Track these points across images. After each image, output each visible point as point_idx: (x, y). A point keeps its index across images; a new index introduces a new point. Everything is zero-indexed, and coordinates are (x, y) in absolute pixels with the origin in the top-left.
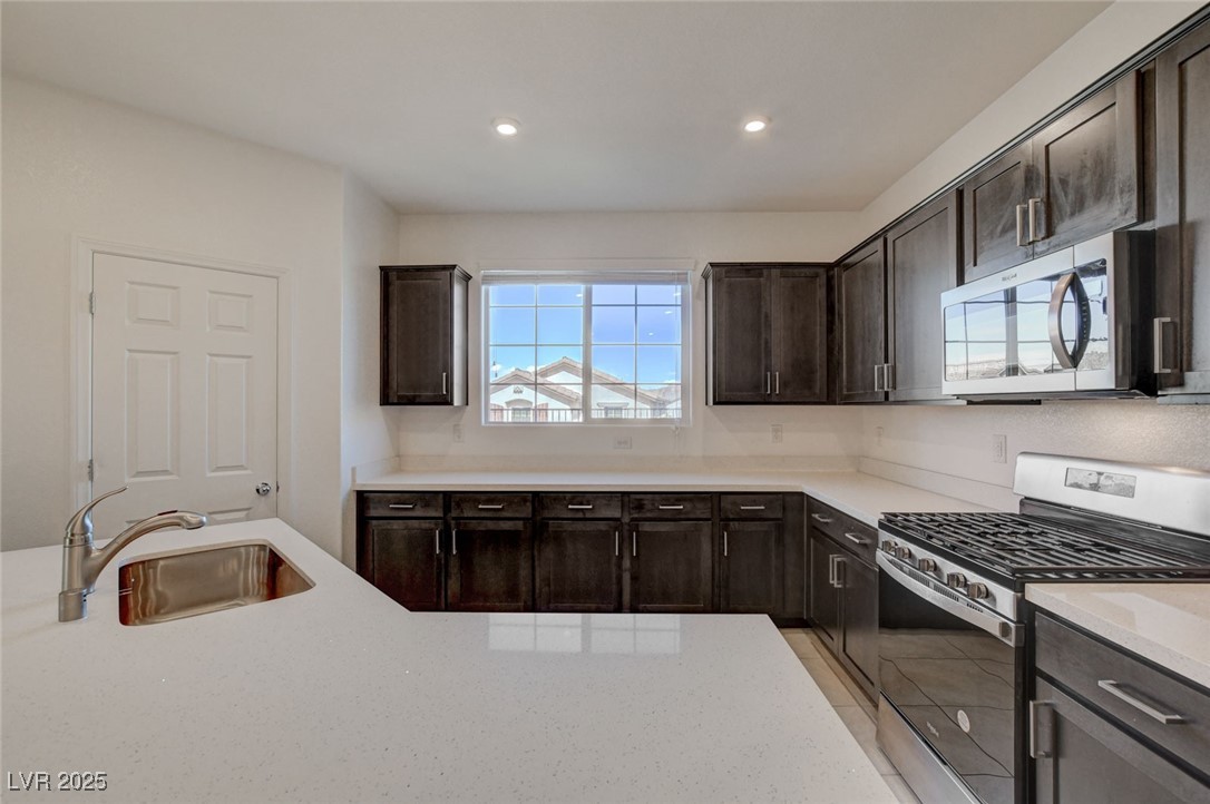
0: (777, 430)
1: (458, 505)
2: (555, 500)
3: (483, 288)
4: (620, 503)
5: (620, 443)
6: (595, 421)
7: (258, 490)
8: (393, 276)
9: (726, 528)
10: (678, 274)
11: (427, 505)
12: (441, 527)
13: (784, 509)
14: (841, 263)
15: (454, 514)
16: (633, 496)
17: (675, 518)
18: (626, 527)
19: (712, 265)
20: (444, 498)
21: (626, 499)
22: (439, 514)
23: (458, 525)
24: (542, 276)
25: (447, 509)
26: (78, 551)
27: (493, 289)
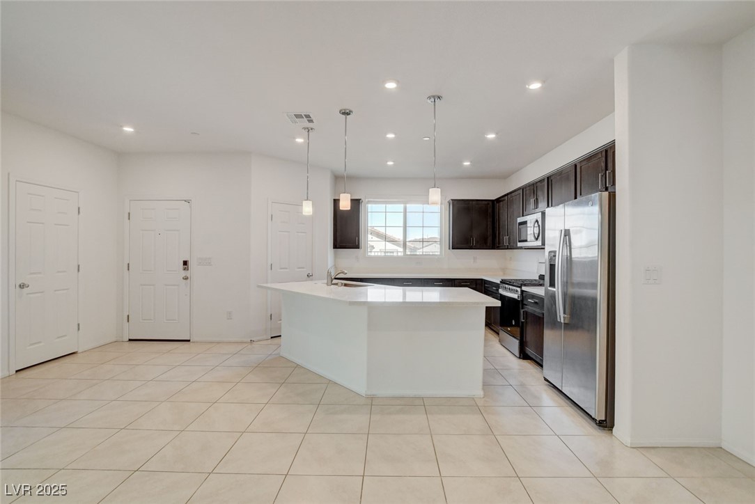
0: (475, 259)
3: (367, 205)
6: (408, 255)
7: (307, 275)
13: (476, 284)
14: (498, 200)
19: (452, 200)
24: (389, 201)
27: (369, 205)
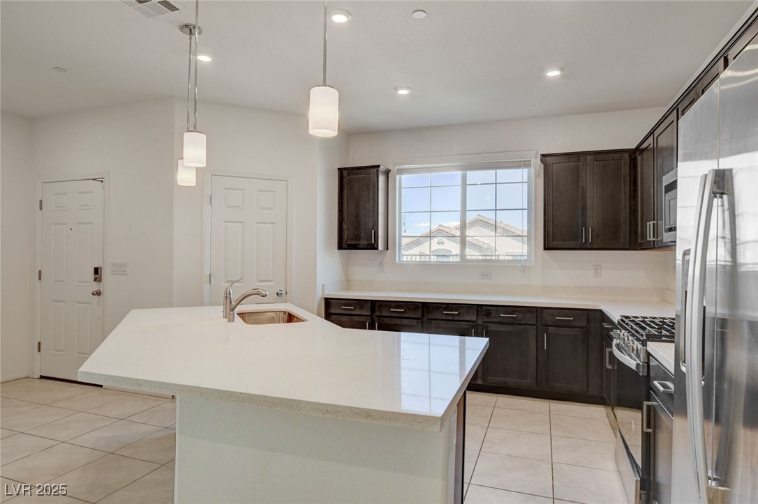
0: (597, 268)
1: (379, 309)
2: (436, 308)
3: (398, 176)
4: (476, 312)
5: (483, 275)
6: (468, 261)
7: (277, 294)
8: (345, 173)
9: (546, 331)
10: (524, 161)
11: (362, 308)
12: (369, 321)
13: (588, 320)
14: (638, 150)
15: (377, 313)
16: (484, 308)
17: (512, 323)
18: (480, 327)
19: (543, 156)
20: (371, 304)
21: (480, 309)
22: (369, 313)
23: (379, 320)
24: (434, 167)
25: (373, 311)
26: (228, 300)
27: (404, 177)
